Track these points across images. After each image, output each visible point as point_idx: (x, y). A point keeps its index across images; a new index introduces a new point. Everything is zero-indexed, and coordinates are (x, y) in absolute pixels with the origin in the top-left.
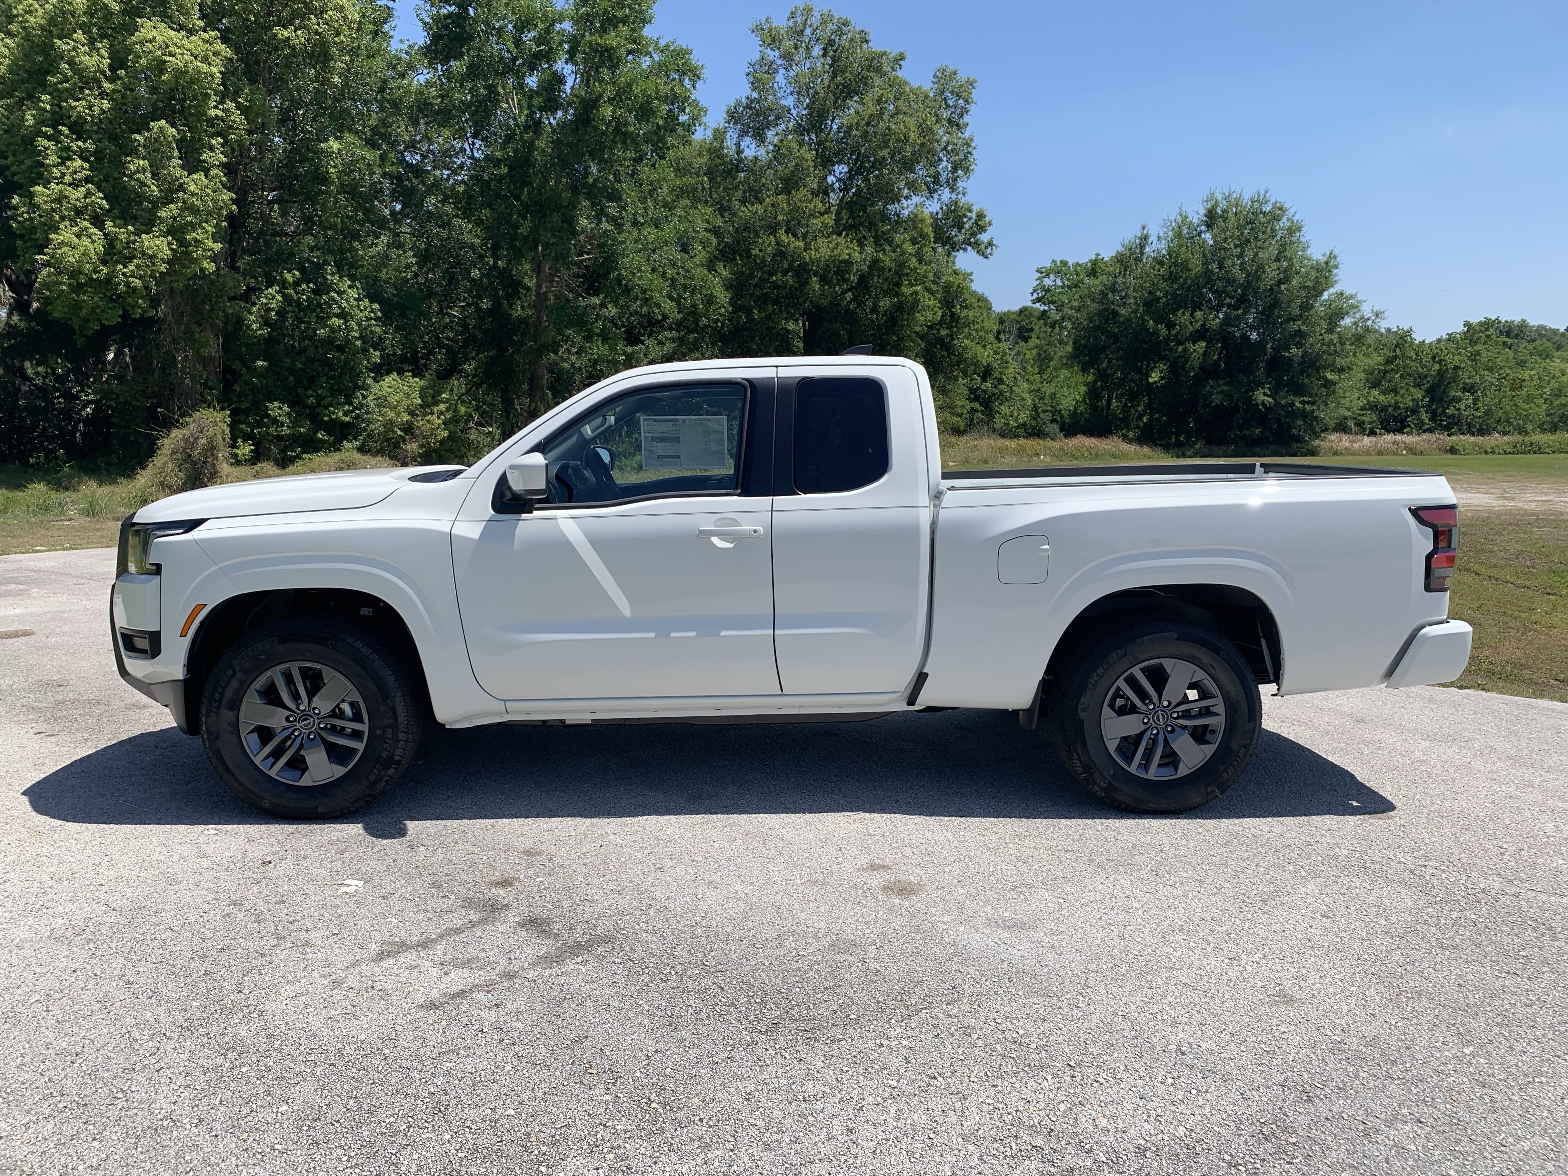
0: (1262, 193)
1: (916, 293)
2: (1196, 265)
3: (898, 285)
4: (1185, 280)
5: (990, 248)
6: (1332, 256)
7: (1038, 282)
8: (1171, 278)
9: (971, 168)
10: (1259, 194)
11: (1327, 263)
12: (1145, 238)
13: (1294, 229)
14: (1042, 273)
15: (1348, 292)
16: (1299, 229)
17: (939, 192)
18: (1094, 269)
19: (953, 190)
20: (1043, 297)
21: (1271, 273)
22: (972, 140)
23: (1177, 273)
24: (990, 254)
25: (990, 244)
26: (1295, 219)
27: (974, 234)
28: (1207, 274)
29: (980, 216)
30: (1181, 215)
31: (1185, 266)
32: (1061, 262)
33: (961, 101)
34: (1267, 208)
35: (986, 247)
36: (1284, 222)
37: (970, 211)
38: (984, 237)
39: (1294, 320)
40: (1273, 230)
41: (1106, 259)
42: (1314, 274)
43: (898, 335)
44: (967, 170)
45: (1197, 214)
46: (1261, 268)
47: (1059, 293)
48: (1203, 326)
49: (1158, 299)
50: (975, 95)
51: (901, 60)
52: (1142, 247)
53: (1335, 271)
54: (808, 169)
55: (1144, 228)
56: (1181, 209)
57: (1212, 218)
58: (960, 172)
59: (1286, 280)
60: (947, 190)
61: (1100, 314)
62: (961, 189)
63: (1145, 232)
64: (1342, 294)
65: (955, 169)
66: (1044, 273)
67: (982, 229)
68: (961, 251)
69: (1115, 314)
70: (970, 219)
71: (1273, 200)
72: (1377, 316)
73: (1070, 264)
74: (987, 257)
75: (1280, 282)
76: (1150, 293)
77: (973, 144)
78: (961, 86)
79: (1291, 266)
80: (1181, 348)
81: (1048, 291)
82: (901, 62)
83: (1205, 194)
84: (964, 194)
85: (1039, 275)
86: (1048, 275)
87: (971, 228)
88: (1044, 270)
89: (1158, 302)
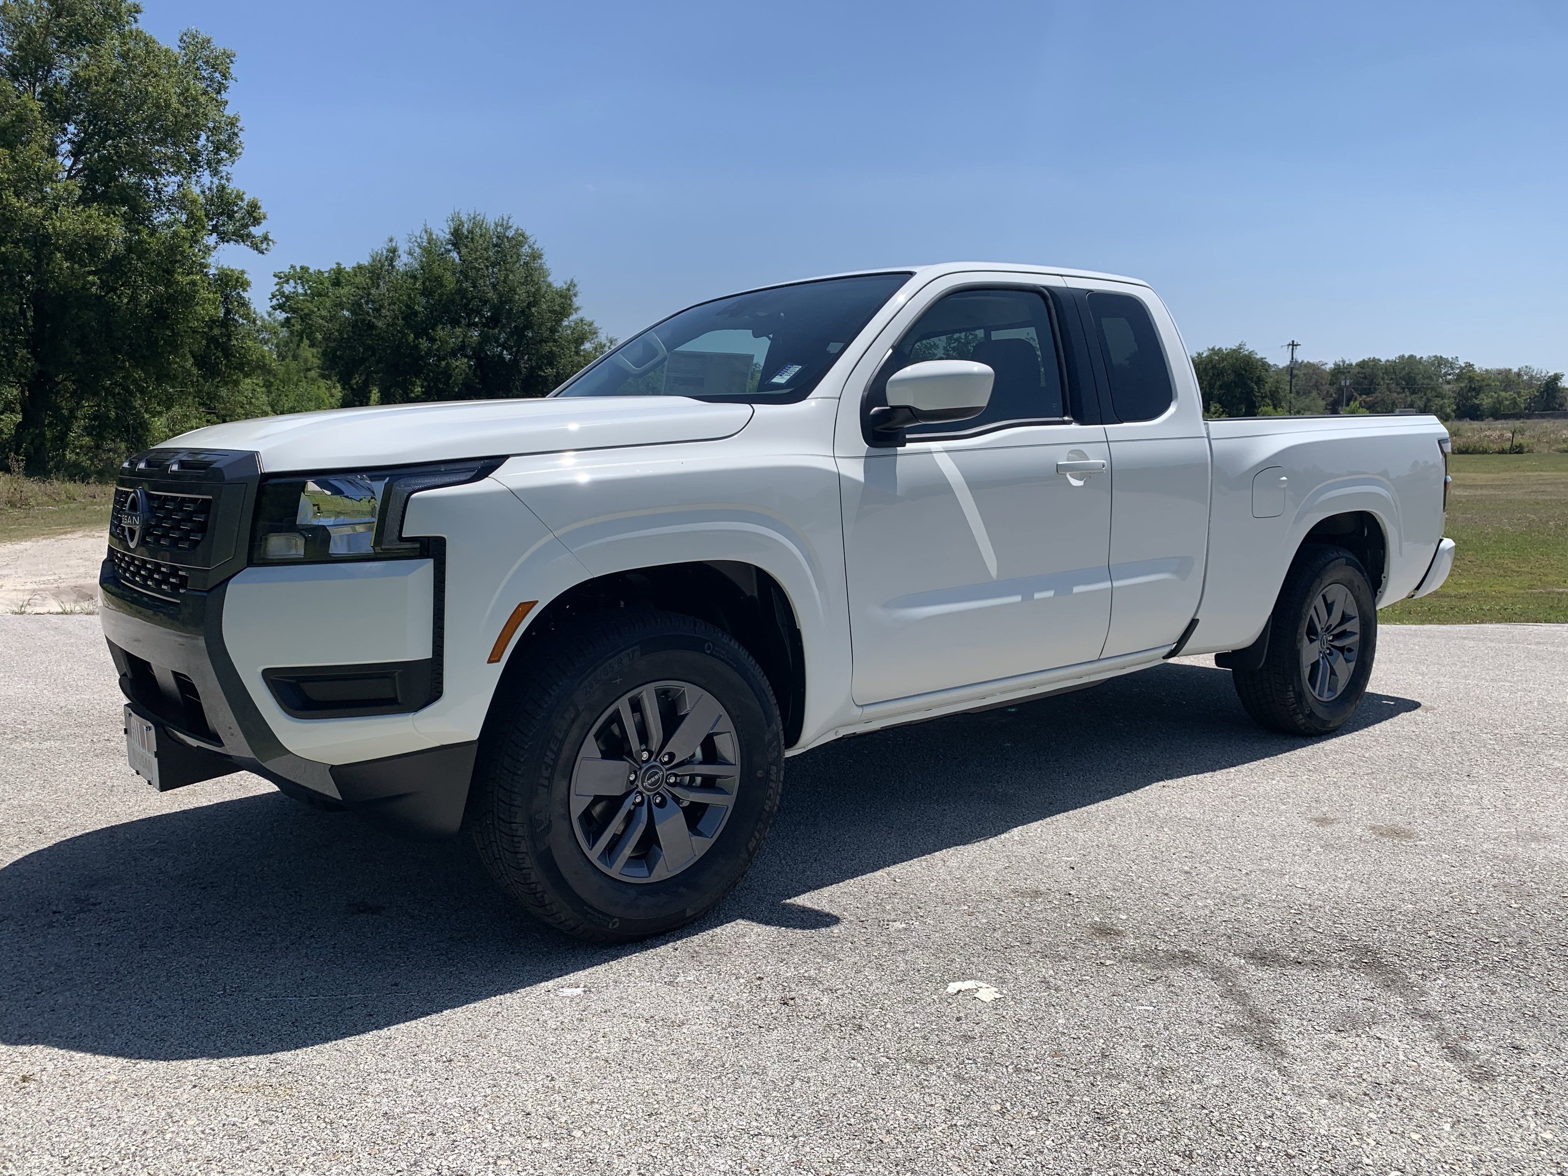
0: (506, 218)
1: (193, 283)
2: (450, 282)
3: (170, 272)
4: (441, 295)
5: (265, 243)
6: (572, 285)
7: (278, 287)
8: (426, 293)
9: (238, 151)
10: (503, 219)
11: (569, 290)
12: (394, 251)
13: (536, 256)
14: (280, 278)
15: (588, 319)
16: (540, 257)
17: (198, 174)
18: (338, 278)
19: (215, 173)
20: (284, 303)
21: (521, 294)
22: (237, 120)
23: (431, 289)
24: (266, 249)
25: (266, 238)
26: (535, 247)
27: (246, 226)
28: (462, 292)
29: (254, 207)
30: (426, 232)
31: (439, 281)
32: (302, 268)
33: (217, 75)
34: (510, 233)
35: (262, 242)
36: (525, 249)
37: (242, 200)
38: (257, 231)
39: (546, 342)
40: (518, 255)
41: (347, 269)
42: (558, 300)
43: (173, 330)
44: (232, 153)
45: (442, 232)
46: (513, 290)
47: (304, 301)
48: (463, 341)
49: (416, 313)
50: (233, 69)
51: (137, 12)
52: (391, 261)
53: (574, 299)
54: (35, 122)
55: (391, 240)
56: (425, 225)
57: (458, 238)
58: (223, 154)
59: (535, 303)
60: (207, 172)
61: (354, 325)
62: (224, 174)
63: (394, 244)
64: (582, 320)
65: (217, 150)
66: (283, 278)
67: (257, 221)
68: (232, 243)
69: (371, 326)
70: (241, 208)
71: (515, 227)
72: (611, 343)
73: (311, 271)
74: (263, 253)
75: (529, 306)
76: (407, 306)
77: (239, 124)
78: (217, 57)
79: (538, 290)
80: (443, 363)
81: (288, 298)
82: (138, 16)
83: (449, 214)
84: (228, 180)
85: (277, 280)
86: (287, 282)
87: (243, 218)
88: (282, 275)
89: (416, 316)
